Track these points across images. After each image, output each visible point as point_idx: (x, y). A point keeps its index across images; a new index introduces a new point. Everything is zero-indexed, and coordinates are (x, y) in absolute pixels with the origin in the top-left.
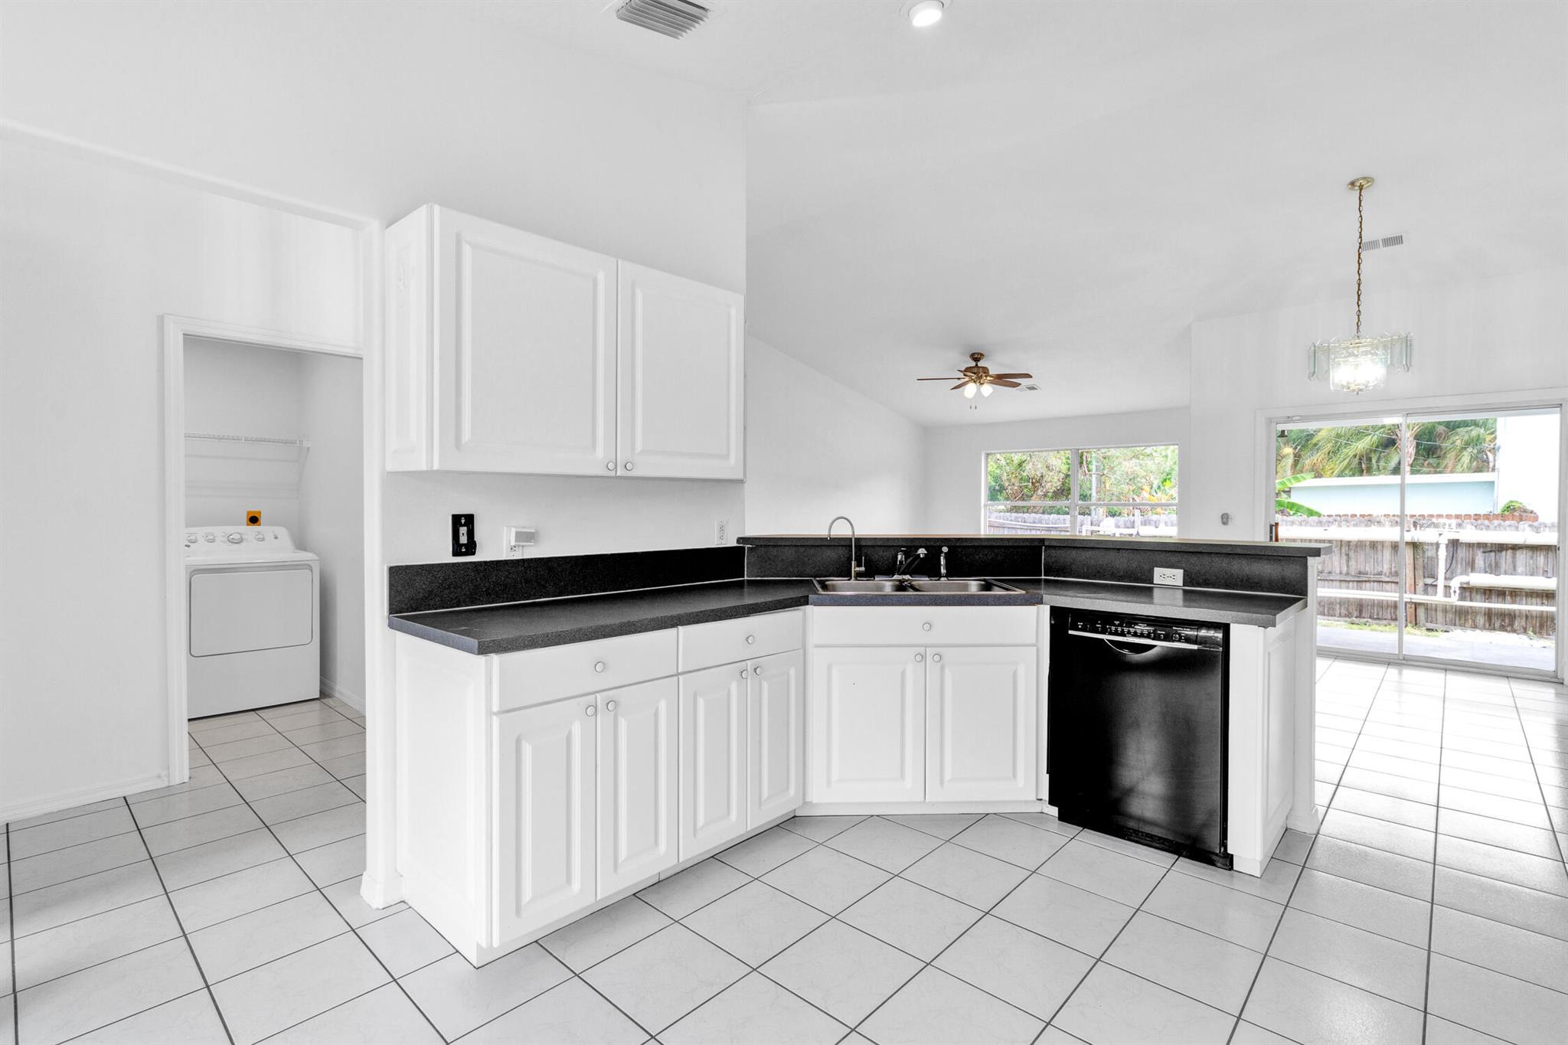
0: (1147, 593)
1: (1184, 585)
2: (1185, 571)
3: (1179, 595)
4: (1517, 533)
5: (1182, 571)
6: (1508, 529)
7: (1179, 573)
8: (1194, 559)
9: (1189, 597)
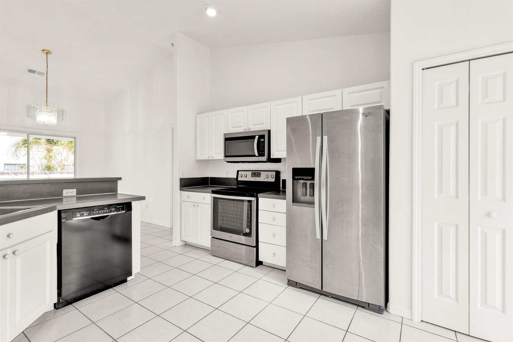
0: (60, 200)
1: (76, 195)
2: (77, 190)
3: (75, 199)
4: (9, 176)
5: (76, 190)
6: (6, 174)
7: (75, 191)
8: (80, 185)
9: (78, 199)
